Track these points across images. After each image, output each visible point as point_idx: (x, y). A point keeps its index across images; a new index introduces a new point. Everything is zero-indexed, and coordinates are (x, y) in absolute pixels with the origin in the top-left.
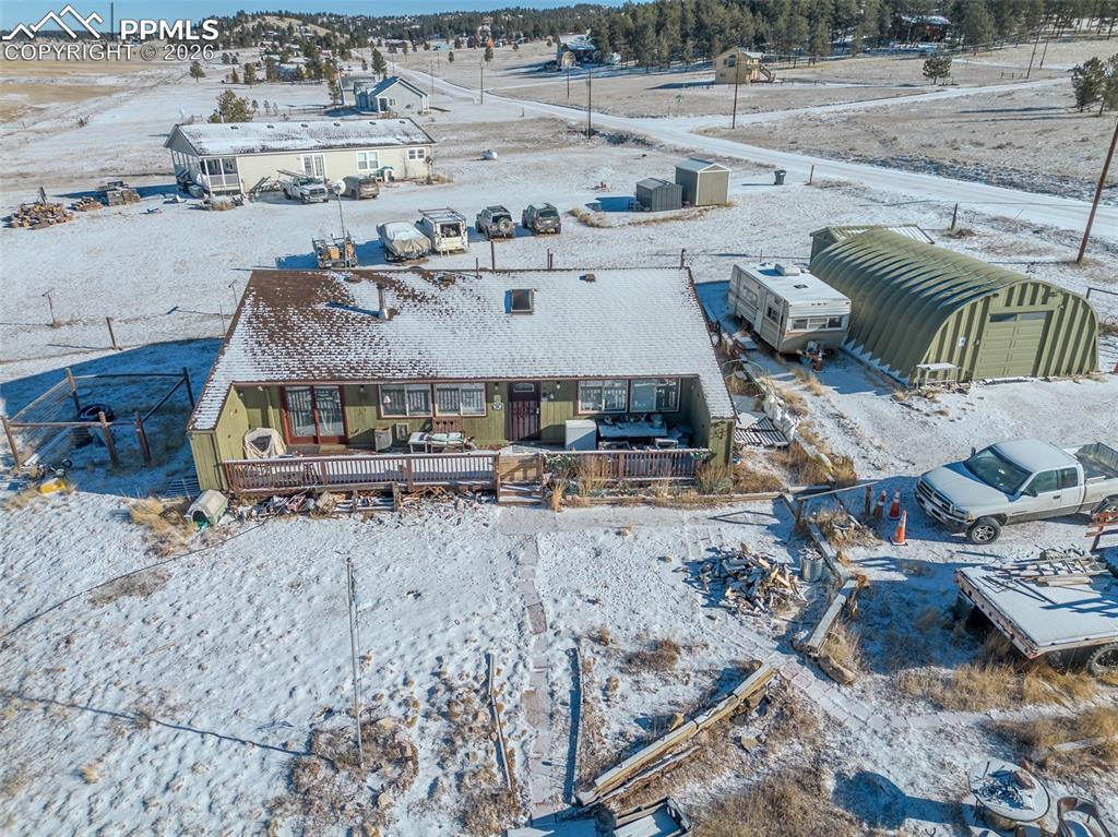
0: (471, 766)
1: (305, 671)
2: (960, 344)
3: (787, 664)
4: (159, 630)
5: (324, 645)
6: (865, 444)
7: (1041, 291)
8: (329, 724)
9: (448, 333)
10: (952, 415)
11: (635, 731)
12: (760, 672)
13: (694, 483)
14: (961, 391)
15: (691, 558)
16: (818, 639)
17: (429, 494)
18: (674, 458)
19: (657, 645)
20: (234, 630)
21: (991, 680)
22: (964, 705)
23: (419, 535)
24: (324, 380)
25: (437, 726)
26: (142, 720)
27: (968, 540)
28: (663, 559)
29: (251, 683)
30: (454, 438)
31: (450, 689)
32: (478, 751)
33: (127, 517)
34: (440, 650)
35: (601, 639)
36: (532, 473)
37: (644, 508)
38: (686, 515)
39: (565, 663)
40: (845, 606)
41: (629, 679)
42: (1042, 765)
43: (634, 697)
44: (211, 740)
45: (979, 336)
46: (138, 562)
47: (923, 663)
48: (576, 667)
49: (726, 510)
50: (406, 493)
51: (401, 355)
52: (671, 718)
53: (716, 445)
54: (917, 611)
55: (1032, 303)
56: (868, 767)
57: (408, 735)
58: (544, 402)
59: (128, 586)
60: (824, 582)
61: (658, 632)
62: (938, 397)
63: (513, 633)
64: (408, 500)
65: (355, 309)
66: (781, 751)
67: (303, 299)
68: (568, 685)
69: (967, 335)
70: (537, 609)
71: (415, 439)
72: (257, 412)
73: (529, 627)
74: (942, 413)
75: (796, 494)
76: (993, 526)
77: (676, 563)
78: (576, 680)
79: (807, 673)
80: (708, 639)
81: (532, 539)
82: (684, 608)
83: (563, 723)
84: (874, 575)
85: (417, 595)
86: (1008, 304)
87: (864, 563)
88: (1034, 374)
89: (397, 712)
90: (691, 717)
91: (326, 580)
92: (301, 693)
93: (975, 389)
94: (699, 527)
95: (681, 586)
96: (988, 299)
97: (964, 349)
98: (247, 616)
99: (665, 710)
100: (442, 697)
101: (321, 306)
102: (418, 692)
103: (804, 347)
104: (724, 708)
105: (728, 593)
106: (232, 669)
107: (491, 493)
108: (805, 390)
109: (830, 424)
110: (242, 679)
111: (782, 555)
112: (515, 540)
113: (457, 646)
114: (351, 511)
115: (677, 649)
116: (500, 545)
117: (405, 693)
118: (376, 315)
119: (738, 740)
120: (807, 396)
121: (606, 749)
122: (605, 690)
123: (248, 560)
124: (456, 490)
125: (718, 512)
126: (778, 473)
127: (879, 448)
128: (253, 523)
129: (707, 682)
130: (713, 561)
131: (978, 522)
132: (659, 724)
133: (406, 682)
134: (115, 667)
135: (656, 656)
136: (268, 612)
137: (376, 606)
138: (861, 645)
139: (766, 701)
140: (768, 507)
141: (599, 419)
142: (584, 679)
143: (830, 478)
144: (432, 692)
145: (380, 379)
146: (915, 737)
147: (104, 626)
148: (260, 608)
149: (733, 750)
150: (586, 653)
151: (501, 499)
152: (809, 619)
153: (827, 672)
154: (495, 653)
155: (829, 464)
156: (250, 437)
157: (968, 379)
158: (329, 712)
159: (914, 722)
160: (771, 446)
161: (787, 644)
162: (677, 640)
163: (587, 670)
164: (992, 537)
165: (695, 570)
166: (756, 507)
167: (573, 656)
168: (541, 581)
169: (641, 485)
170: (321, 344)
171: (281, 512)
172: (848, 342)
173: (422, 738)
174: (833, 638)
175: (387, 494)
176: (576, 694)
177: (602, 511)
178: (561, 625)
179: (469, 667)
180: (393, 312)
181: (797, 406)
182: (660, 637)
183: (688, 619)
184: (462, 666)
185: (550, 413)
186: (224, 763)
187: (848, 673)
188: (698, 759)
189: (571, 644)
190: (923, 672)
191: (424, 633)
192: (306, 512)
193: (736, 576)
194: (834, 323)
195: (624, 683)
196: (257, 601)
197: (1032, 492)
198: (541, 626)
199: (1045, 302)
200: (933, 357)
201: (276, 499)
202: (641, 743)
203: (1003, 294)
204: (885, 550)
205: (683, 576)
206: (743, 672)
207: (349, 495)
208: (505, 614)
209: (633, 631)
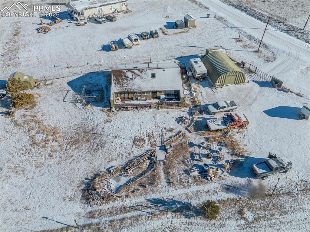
0: (152, 142)
1: (132, 132)
2: (222, 80)
3: (186, 131)
4: (114, 127)
5: (133, 129)
6: (204, 98)
7: (235, 72)
8: (136, 138)
9: (143, 82)
10: (218, 92)
11: (168, 138)
12: (182, 132)
13: (178, 106)
14: (222, 87)
15: (177, 117)
16: (189, 128)
17: (142, 107)
18: (176, 102)
19: (171, 129)
20: (122, 127)
21: (207, 132)
22: (203, 135)
23: (141, 114)
24: (126, 91)
25: (148, 138)
26: (116, 137)
27: (212, 115)
28: (173, 117)
29: (126, 133)
30: (145, 98)
31: (148, 134)
32: (152, 140)
33: (102, 110)
34: (147, 129)
35: (165, 128)
36: (156, 105)
37: (171, 109)
38: (177, 110)
39: (161, 131)
40: (194, 124)
41: (168, 133)
42: (209, 141)
43: (168, 135)
44: (124, 139)
45: (225, 79)
46: (106, 118)
47: (201, 131)
48: (162, 131)
49: (182, 109)
50: (139, 107)
51: (137, 87)
52: (172, 137)
53: (181, 101)
54: (202, 124)
55: (234, 74)
56: (192, 141)
57: (145, 139)
58: (157, 93)
59: (107, 121)
60: (192, 120)
61: (171, 127)
62: (217, 89)
63: (155, 127)
64: (139, 108)
65: (129, 78)
66: (183, 140)
67: (121, 76)
68: (161, 133)
69: (223, 79)
70: (157, 124)
71: (139, 99)
72: (117, 95)
73: (157, 127)
74: (217, 92)
75: (192, 107)
76: (214, 113)
77: (175, 118)
78: (162, 133)
79: (188, 132)
80: (177, 128)
81: (156, 114)
82: (175, 124)
83: (161, 137)
84: (198, 120)
85: (143, 122)
86: (230, 74)
87: (198, 118)
88: (234, 84)
89: (143, 136)
90: (174, 137)
91: (131, 120)
92: (132, 134)
93: (224, 87)
94: (178, 112)
95: (175, 121)
96: (226, 74)
97: (223, 81)
98: (123, 125)
99: (171, 136)
100: (148, 135)
101: (123, 77)
102: (145, 134)
103: (199, 78)
104: (178, 136)
105: (180, 122)
106: (124, 131)
107: (150, 107)
108: (198, 87)
109: (200, 94)
110: (125, 133)
111: (188, 117)
112: (154, 114)
113: (149, 129)
114: (132, 110)
115: (173, 129)
116: (152, 115)
117: (144, 134)
118: (132, 79)
119: (179, 139)
120: (198, 88)
121: (165, 140)
122: (165, 134)
123: (121, 118)
124: (146, 107)
125: (181, 110)
126: (190, 103)
127: (206, 99)
128: (119, 112)
129: (176, 133)
130: (179, 118)
131: (213, 113)
132: (171, 137)
133: (144, 133)
134: (110, 131)
135: (171, 130)
136: (126, 125)
137: (138, 124)
138: (194, 129)
139: (183, 135)
140: (188, 109)
141: (165, 95)
142: (163, 133)
143: (197, 104)
144: (146, 134)
145: (134, 91)
146: (197, 138)
147: (107, 126)
148: (125, 124)
149: (178, 140)
150: (163, 130)
151: (152, 108)
152: (189, 126)
153: (190, 132)
154: (153, 130)
155: (197, 102)
156: (116, 99)
157: (223, 85)
158: (136, 136)
159: (198, 137)
160: (191, 98)
161: (186, 129)
162: (174, 128)
163: (163, 132)
164: (215, 114)
165: (177, 119)
166: (186, 109)
167: (162, 130)
168: (158, 121)
169: (171, 106)
170: (125, 85)
171: (123, 110)
172: (207, 76)
173: (146, 139)
174: (191, 128)
175: (136, 108)
176: (162, 134)
177: (166, 110)
178: (160, 126)
179: (150, 131)
180: (134, 78)
181: (196, 90)
182: (172, 128)
183: (175, 126)
184: (149, 131)
185: (158, 94)
186: (127, 141)
187: (192, 132)
188: (175, 141)
189: (162, 129)
190: (200, 132)
191: (145, 127)
192: (126, 110)
193: (181, 120)
194: (204, 74)
195: (167, 133)
196: (124, 123)
197: (219, 109)
198: (158, 127)
199: (236, 73)
200: (218, 82)
201: (122, 108)
202: (169, 139)
203: (229, 73)
204: (201, 116)
205: (175, 120)
206: (180, 132)
207: (131, 108)
208: (154, 125)
209: (169, 127)
